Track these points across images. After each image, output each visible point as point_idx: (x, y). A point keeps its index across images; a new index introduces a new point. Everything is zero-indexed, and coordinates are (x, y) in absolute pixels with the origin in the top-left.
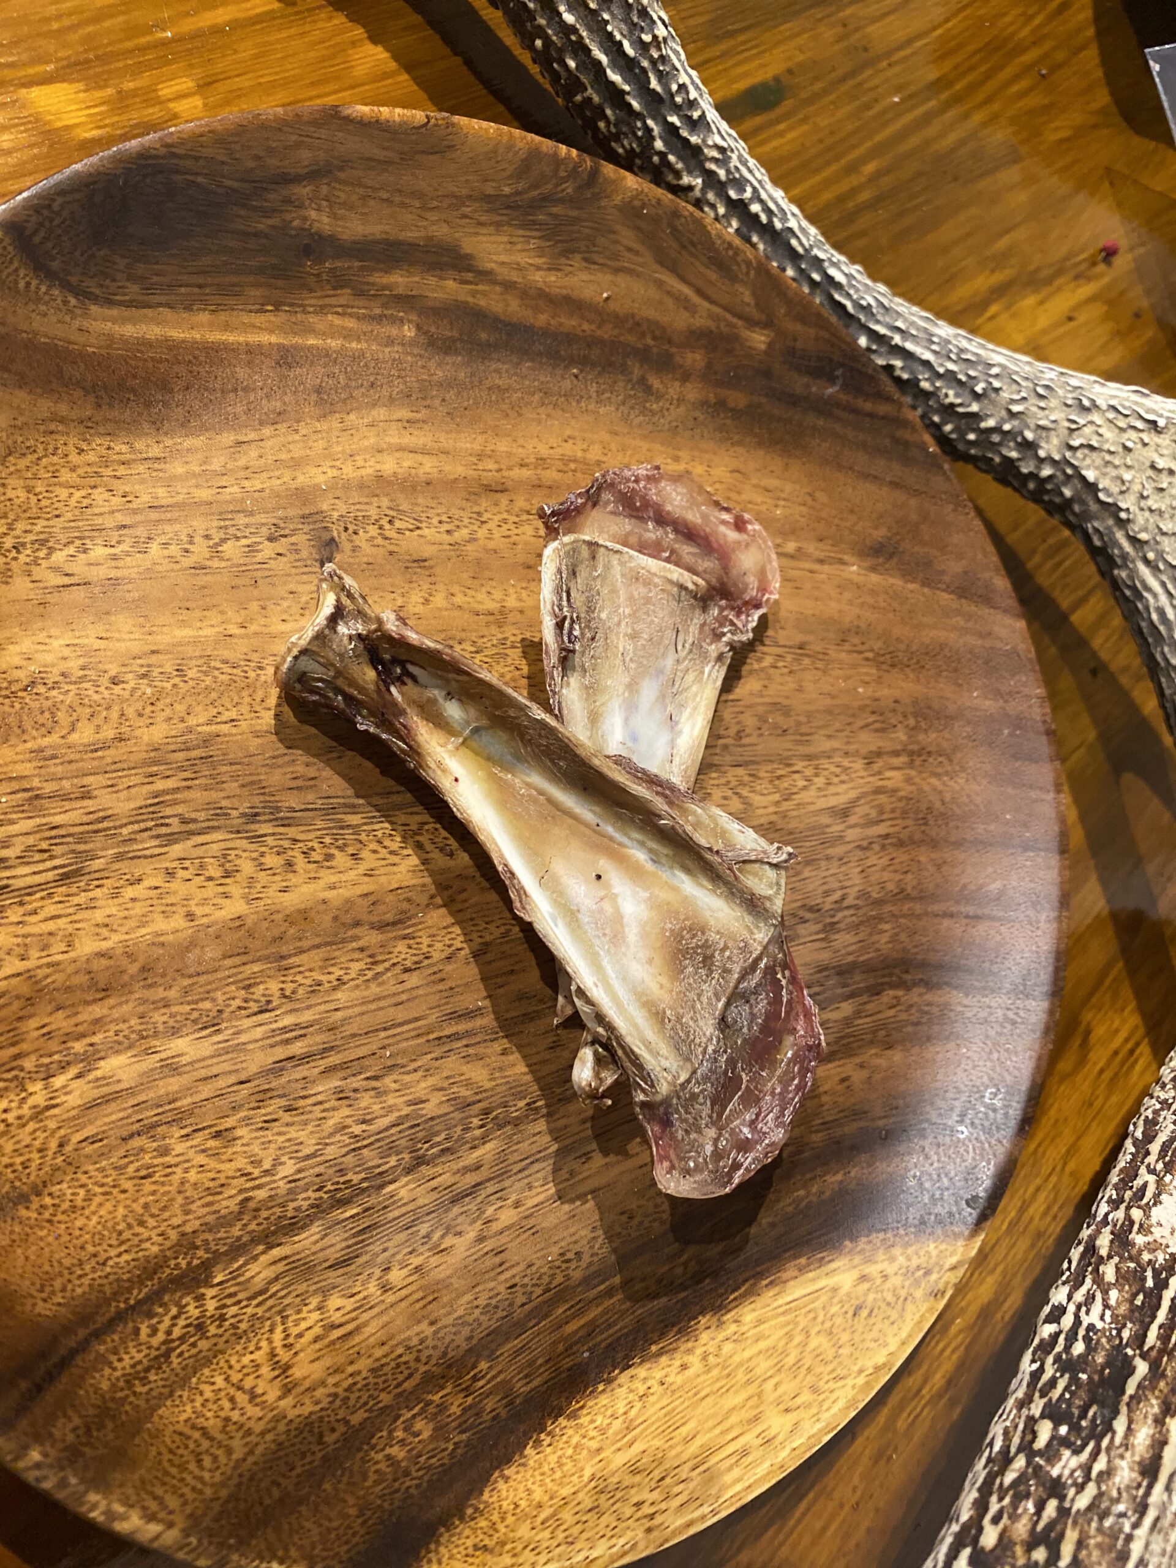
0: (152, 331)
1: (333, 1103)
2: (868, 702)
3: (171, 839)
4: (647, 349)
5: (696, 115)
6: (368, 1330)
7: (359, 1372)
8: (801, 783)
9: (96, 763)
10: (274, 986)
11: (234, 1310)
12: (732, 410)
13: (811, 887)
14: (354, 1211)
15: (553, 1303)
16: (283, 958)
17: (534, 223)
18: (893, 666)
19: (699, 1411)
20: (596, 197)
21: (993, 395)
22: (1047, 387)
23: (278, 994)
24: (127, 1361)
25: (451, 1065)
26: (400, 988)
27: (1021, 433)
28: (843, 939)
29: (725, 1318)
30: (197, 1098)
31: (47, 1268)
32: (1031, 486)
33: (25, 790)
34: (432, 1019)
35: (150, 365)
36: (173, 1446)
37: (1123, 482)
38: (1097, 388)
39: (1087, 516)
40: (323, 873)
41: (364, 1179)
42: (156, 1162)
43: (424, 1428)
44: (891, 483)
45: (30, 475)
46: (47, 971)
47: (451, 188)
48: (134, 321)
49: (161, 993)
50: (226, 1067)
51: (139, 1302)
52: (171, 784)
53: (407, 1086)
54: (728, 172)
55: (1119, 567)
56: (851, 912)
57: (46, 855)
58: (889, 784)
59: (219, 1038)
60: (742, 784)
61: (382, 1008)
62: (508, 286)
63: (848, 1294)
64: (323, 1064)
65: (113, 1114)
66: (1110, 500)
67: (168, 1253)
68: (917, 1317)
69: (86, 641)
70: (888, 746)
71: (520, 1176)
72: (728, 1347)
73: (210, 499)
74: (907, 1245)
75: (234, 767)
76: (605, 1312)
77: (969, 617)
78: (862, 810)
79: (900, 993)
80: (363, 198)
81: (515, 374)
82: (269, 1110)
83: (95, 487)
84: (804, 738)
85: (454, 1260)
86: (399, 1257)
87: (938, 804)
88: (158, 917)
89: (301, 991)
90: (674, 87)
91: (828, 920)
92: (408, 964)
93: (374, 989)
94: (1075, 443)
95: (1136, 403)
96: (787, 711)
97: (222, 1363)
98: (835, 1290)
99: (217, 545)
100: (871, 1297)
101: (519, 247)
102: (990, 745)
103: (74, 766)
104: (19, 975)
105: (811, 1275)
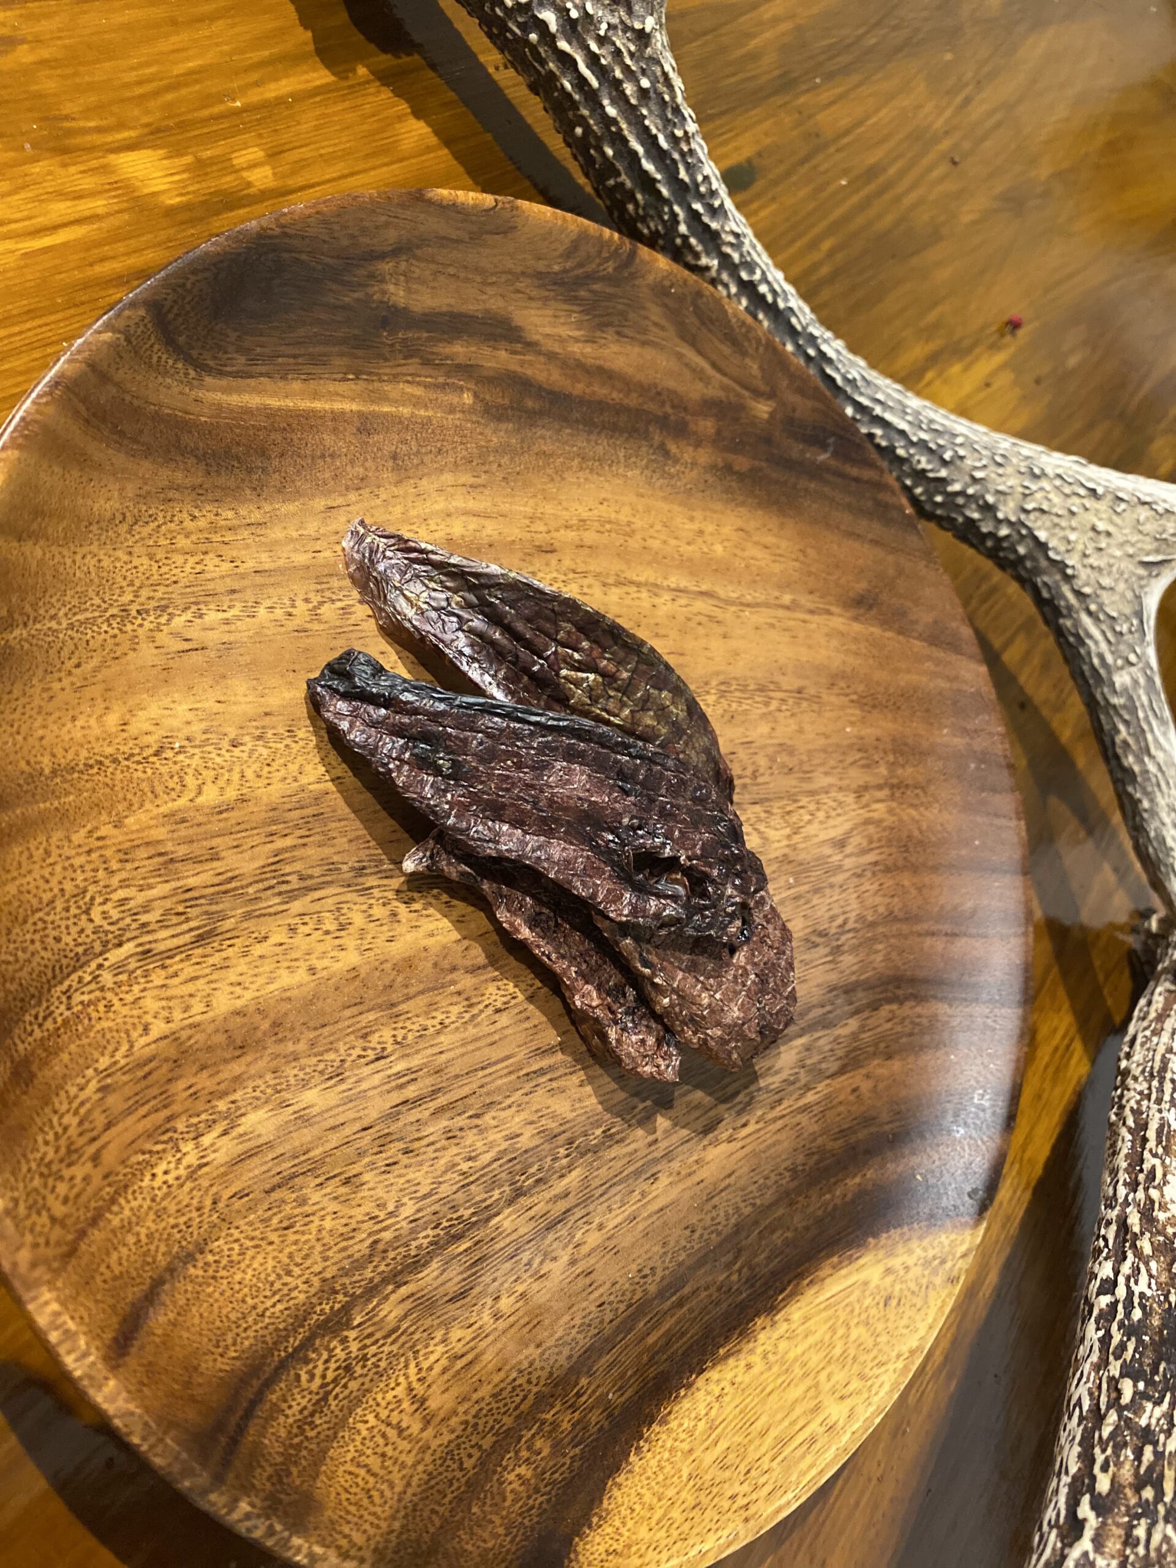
0: (253, 400)
1: (444, 1142)
2: (855, 740)
3: (291, 896)
4: (666, 417)
5: (717, 203)
6: (488, 1357)
7: (483, 1399)
8: (807, 817)
9: (222, 825)
10: (387, 1034)
11: (373, 1349)
12: (736, 473)
13: (819, 914)
14: (468, 1244)
15: (633, 1318)
16: (393, 1005)
17: (576, 298)
18: (874, 707)
19: (767, 1407)
20: (633, 276)
21: (958, 462)
22: (1003, 456)
23: (391, 1040)
24: (296, 1408)
25: (540, 1098)
26: (493, 1028)
27: (983, 497)
28: (848, 960)
29: (777, 1318)
30: (328, 1146)
31: (218, 1323)
32: (989, 543)
33: (161, 854)
34: (520, 1056)
35: (251, 432)
36: (347, 1485)
37: (1069, 542)
38: (1044, 459)
39: (1037, 571)
40: (423, 920)
41: (474, 1214)
42: (296, 1212)
43: (543, 1445)
44: (871, 541)
45: (151, 543)
46: (189, 1032)
47: (509, 264)
48: (239, 391)
49: (290, 1047)
50: (351, 1115)
51: (296, 1350)
52: (288, 842)
53: (504, 1122)
54: (742, 255)
55: (1064, 616)
56: (851, 935)
57: (183, 918)
58: (875, 815)
59: (344, 1087)
60: (760, 820)
61: (479, 1049)
62: (551, 356)
63: (878, 1287)
64: (433, 1105)
65: (255, 1169)
66: (1058, 558)
67: (314, 1300)
68: (939, 1303)
69: (207, 705)
70: (873, 780)
71: (602, 1199)
72: (783, 1345)
73: (308, 563)
74: (921, 1238)
75: (343, 823)
76: (677, 1323)
77: (938, 662)
78: (856, 840)
79: (894, 1007)
80: (435, 273)
81: (558, 440)
82: (389, 1154)
83: (206, 553)
84: (807, 776)
85: (551, 1284)
86: (506, 1285)
87: (916, 833)
88: (284, 973)
89: (410, 1036)
90: (700, 178)
91: (835, 944)
92: (499, 1005)
93: (472, 1031)
94: (1029, 506)
95: (1078, 472)
96: (791, 752)
97: (371, 1402)
98: (866, 1283)
99: (315, 607)
100: (897, 1287)
101: (562, 320)
102: (959, 777)
103: (202, 829)
104: (166, 1037)
105: (843, 1272)
